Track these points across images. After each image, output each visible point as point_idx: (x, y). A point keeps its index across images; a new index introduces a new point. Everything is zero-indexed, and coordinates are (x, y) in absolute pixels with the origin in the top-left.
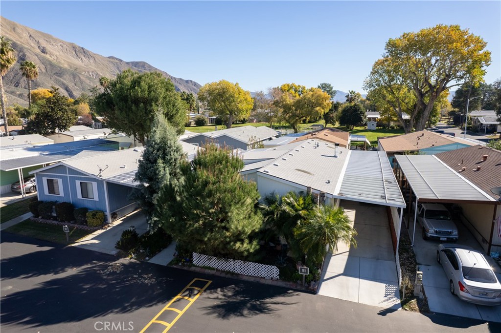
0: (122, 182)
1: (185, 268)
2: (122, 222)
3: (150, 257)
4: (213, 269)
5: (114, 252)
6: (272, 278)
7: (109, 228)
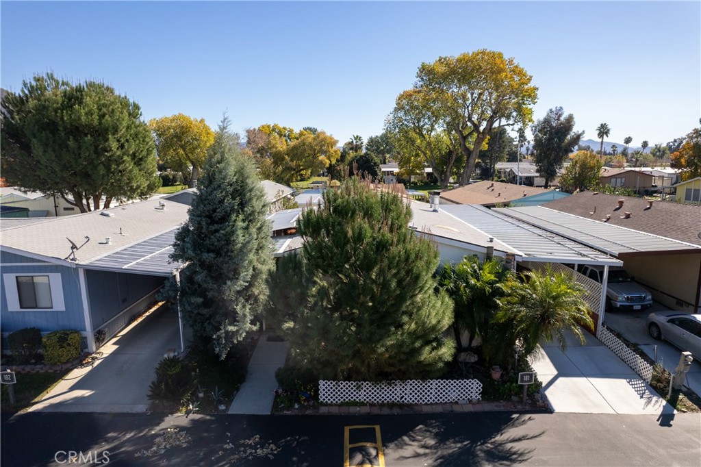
0: (125, 267)
1: (309, 412)
2: (116, 347)
3: (228, 404)
4: (362, 404)
5: (141, 408)
6: (470, 401)
7: (97, 363)
